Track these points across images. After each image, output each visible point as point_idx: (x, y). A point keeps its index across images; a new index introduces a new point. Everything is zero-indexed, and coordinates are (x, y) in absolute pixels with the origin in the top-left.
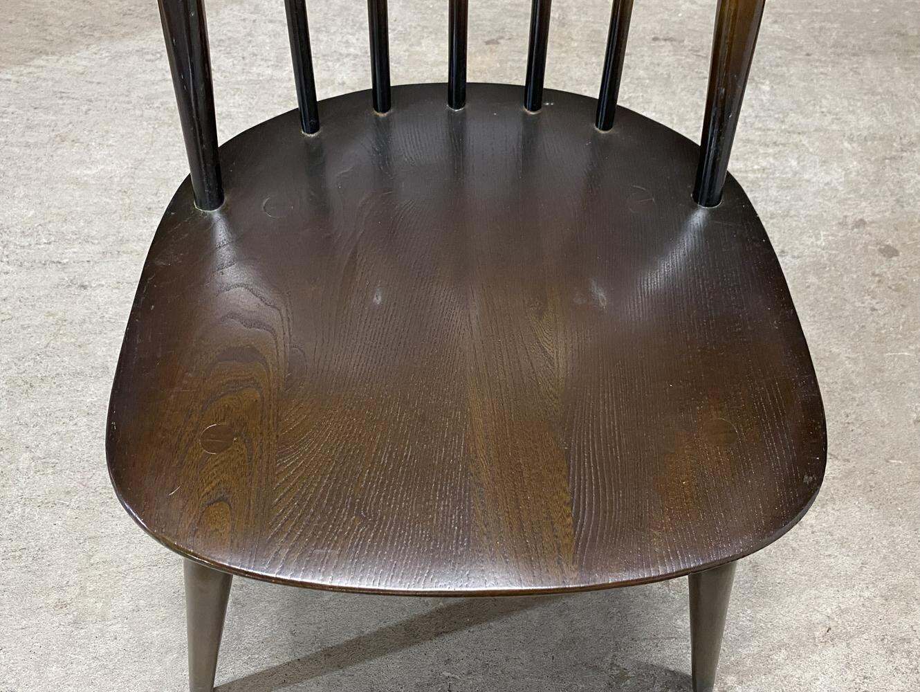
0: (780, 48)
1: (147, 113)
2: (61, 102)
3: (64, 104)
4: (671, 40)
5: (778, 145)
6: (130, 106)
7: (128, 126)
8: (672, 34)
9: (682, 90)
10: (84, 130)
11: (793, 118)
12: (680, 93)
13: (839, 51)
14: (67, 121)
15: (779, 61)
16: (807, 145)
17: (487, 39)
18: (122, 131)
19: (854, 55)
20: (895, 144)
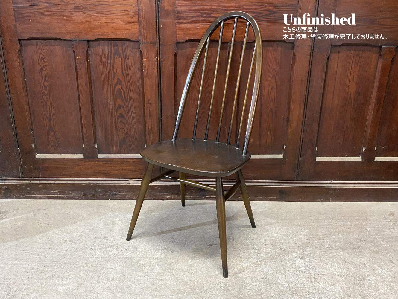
0: (310, 248)
1: (85, 268)
3: (55, 265)
4: (272, 245)
5: (315, 279)
7: (78, 272)
10: (61, 273)
11: (319, 270)
12: (277, 262)
13: (331, 248)
14: (56, 270)
15: (310, 251)
16: (326, 279)
17: (208, 244)
18: (75, 274)
19: (336, 250)
20: (357, 278)
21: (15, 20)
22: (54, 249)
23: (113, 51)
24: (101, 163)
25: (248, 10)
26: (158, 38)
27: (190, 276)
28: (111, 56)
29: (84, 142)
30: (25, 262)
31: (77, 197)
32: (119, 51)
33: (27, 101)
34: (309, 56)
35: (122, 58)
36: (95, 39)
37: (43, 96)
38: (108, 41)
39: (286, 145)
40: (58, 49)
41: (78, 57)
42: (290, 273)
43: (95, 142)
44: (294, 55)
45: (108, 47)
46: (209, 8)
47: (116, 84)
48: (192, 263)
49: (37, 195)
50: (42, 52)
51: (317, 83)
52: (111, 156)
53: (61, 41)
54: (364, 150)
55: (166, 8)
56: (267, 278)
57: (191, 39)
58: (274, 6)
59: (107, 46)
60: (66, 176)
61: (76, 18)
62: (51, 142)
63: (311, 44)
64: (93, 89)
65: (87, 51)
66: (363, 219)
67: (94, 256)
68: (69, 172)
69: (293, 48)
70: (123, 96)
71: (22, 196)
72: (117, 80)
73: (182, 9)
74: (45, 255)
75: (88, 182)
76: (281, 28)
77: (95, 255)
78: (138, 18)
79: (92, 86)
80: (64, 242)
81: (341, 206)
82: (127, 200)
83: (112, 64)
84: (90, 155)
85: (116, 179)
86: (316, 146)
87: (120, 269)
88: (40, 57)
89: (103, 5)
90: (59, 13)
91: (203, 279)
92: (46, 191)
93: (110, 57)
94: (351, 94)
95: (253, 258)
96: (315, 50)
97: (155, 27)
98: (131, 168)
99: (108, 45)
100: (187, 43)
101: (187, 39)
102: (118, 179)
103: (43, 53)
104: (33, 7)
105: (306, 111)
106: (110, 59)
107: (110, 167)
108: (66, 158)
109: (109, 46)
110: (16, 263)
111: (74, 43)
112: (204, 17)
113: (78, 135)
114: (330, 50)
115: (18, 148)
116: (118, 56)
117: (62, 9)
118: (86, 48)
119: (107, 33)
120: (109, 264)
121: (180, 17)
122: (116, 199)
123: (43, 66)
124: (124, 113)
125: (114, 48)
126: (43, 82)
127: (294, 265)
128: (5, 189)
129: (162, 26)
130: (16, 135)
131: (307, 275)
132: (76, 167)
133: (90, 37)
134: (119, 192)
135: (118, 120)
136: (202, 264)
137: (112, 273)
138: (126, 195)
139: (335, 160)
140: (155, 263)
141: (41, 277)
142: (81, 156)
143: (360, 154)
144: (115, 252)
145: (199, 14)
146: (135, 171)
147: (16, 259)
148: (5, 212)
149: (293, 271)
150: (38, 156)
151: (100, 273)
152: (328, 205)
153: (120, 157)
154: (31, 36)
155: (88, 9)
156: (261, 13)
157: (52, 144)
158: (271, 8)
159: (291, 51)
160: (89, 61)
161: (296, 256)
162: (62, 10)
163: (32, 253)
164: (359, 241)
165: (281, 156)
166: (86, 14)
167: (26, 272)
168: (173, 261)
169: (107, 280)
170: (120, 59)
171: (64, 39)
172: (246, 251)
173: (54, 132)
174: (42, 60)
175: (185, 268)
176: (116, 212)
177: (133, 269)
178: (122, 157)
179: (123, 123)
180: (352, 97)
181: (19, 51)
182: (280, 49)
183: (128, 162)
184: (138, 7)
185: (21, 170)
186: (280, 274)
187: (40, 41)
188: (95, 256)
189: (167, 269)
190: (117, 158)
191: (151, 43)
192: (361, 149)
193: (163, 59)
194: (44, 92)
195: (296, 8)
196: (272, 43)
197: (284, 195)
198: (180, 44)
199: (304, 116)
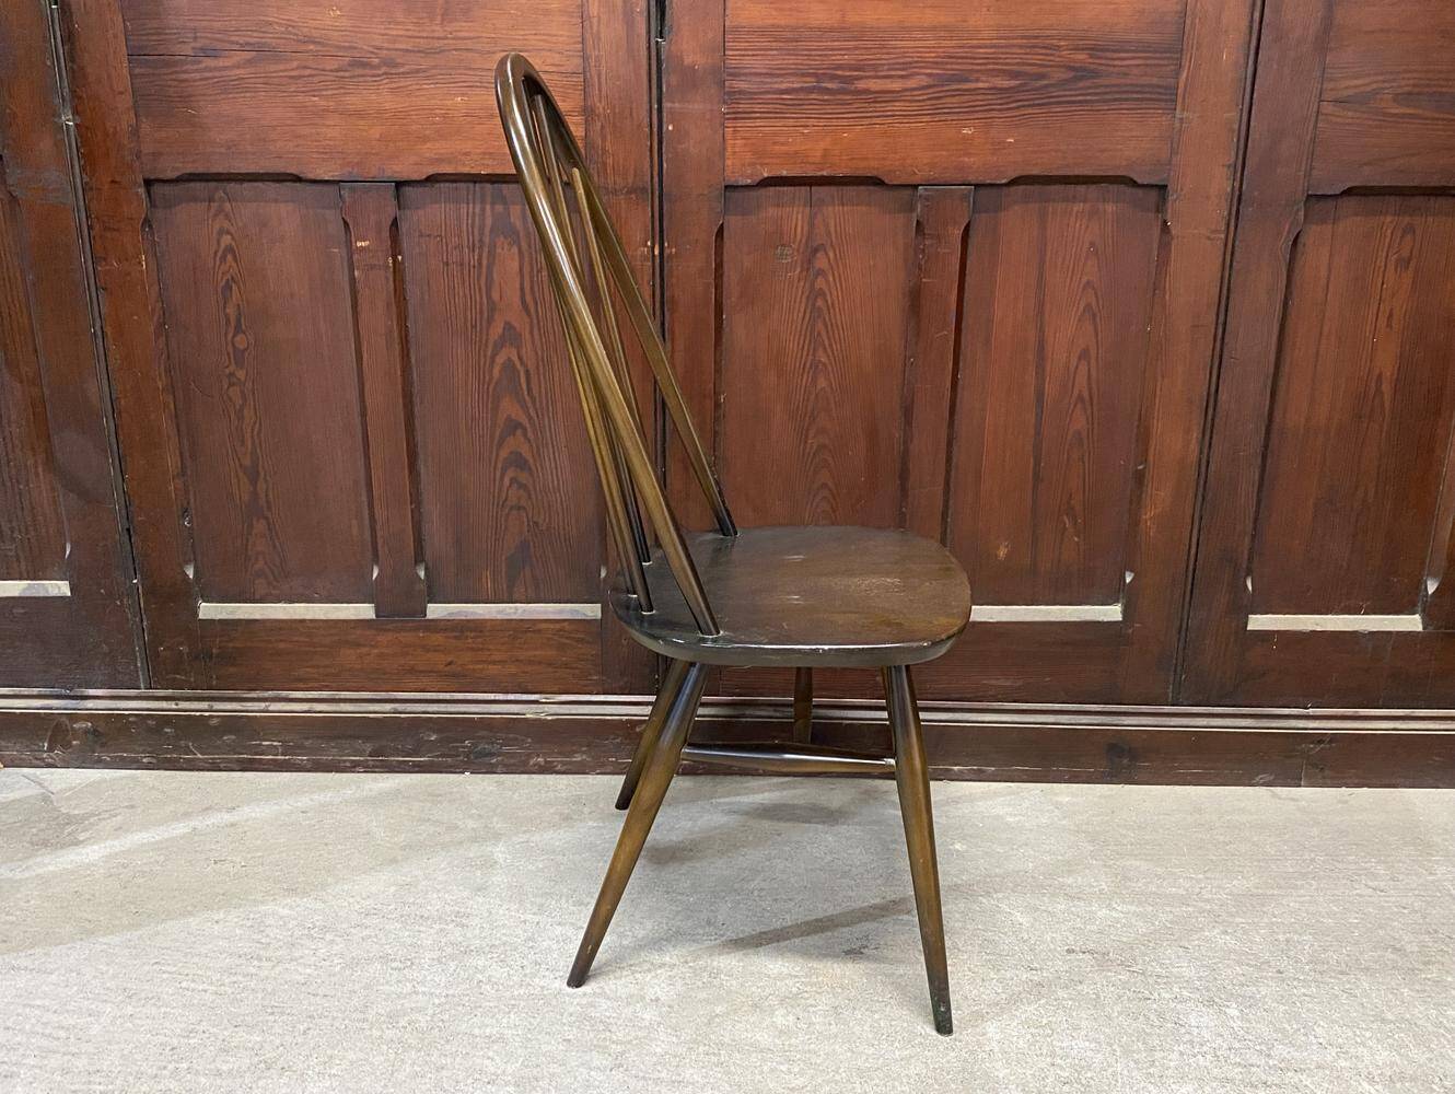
0: (1240, 963)
1: (389, 1034)
2: (272, 1018)
3: (275, 1022)
4: (1090, 952)
6: (365, 1026)
7: (361, 1050)
8: (1091, 946)
9: (1120, 1013)
10: (299, 1054)
11: (1280, 1050)
12: (1117, 1017)
13: (1319, 968)
14: (278, 1042)
15: (1242, 979)
17: (846, 948)
18: (351, 1056)
19: (1342, 973)
20: (1434, 1087)
21: (135, 107)
22: (269, 959)
23: (489, 222)
24: (437, 639)
25: (994, 64)
26: (656, 173)
27: (784, 1068)
28: (481, 241)
29: (376, 559)
30: (163, 1010)
31: (348, 764)
32: (512, 220)
33: (172, 406)
34: (1223, 236)
35: (524, 246)
36: (424, 177)
37: (231, 389)
38: (471, 185)
39: (1131, 571)
40: (283, 214)
41: (359, 244)
42: (1172, 1064)
43: (419, 558)
44: (1165, 228)
45: (471, 205)
46: (847, 59)
47: (501, 343)
48: (791, 1018)
49: (199, 756)
50: (226, 225)
51: (1252, 338)
52: (477, 610)
53: (298, 184)
54: (1430, 590)
55: (688, 61)
56: (1084, 1082)
57: (778, 173)
58: (1092, 49)
59: (468, 204)
60: (310, 685)
61: (354, 101)
62: (257, 559)
63: (1229, 189)
64: (413, 360)
65: (395, 223)
66: (1435, 853)
67: (421, 989)
68: (321, 670)
69: (1160, 207)
70: (524, 386)
71: (144, 760)
72: (500, 331)
73: (748, 61)
74: (235, 982)
75: (388, 707)
76: (1117, 131)
77: (422, 983)
78: (582, 97)
79: (408, 350)
80: (306, 932)
81: (1346, 802)
82: (533, 776)
83: (484, 270)
84: (400, 608)
85: (491, 696)
86: (1247, 575)
87: (517, 1039)
88: (223, 246)
89: (456, 50)
90: (290, 81)
91: (836, 1083)
92: (234, 741)
93: (477, 245)
94: (1380, 375)
95: (1025, 1000)
96: (1248, 211)
97: (647, 130)
98: (551, 653)
99: (471, 201)
100: (762, 191)
101: (766, 175)
102: (501, 697)
103: (233, 231)
104: (200, 62)
105: (1210, 444)
106: (477, 251)
107: (472, 649)
108: (309, 617)
109: (474, 203)
110: (130, 1010)
111: (345, 193)
112: (827, 94)
113: (355, 531)
114: (1302, 213)
115: (135, 581)
116: (505, 237)
117: (306, 67)
118: (391, 209)
119: (466, 154)
120: (475, 1019)
121: (740, 92)
122: (491, 770)
123: (232, 278)
124: (525, 451)
125: (493, 209)
126: (230, 336)
127: (1183, 1031)
128: (86, 731)
129: (670, 128)
130: (128, 530)
131: (1236, 1071)
132: (348, 652)
133: (406, 167)
134: (502, 745)
135: (502, 479)
136: (830, 1024)
137: (491, 1054)
138: (529, 756)
139: (1319, 629)
140: (648, 1016)
141: (225, 1068)
142: (365, 611)
143: (1414, 605)
144: (499, 972)
145: (810, 82)
146: (566, 666)
147: (130, 997)
148: (84, 818)
149: (1181, 1054)
150: (208, 610)
151: (446, 1055)
152: (1293, 799)
153: (509, 614)
154: (190, 169)
155: (396, 65)
156: (1042, 76)
157: (260, 565)
158: (1081, 56)
159: (1151, 215)
160: (400, 258)
161: (1185, 993)
162: (308, 72)
163: (187, 975)
164: (1427, 938)
165: (1113, 613)
166: (394, 85)
167: (168, 1048)
168: (718, 1010)
169: (470, 1081)
170: (515, 250)
171: (311, 176)
172: (992, 975)
173: (267, 518)
174: (229, 257)
175: (764, 1038)
176: (495, 819)
177: (569, 1040)
178: (515, 613)
179: (522, 486)
180: (1386, 388)
181: (147, 222)
182: (1110, 208)
183: (539, 631)
184: (585, 58)
185: (142, 663)
186: (1132, 1064)
187: (220, 184)
188: (423, 989)
189: (695, 1041)
190: (499, 617)
191: (631, 193)
192: (1420, 585)
193: (674, 250)
194: (232, 374)
195: (1176, 56)
196: (1082, 189)
197: (1125, 761)
198: (736, 195)
199: (1204, 465)
